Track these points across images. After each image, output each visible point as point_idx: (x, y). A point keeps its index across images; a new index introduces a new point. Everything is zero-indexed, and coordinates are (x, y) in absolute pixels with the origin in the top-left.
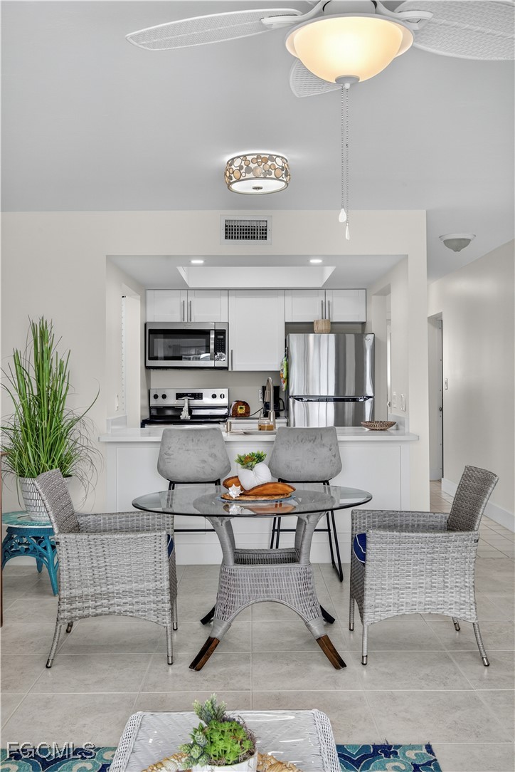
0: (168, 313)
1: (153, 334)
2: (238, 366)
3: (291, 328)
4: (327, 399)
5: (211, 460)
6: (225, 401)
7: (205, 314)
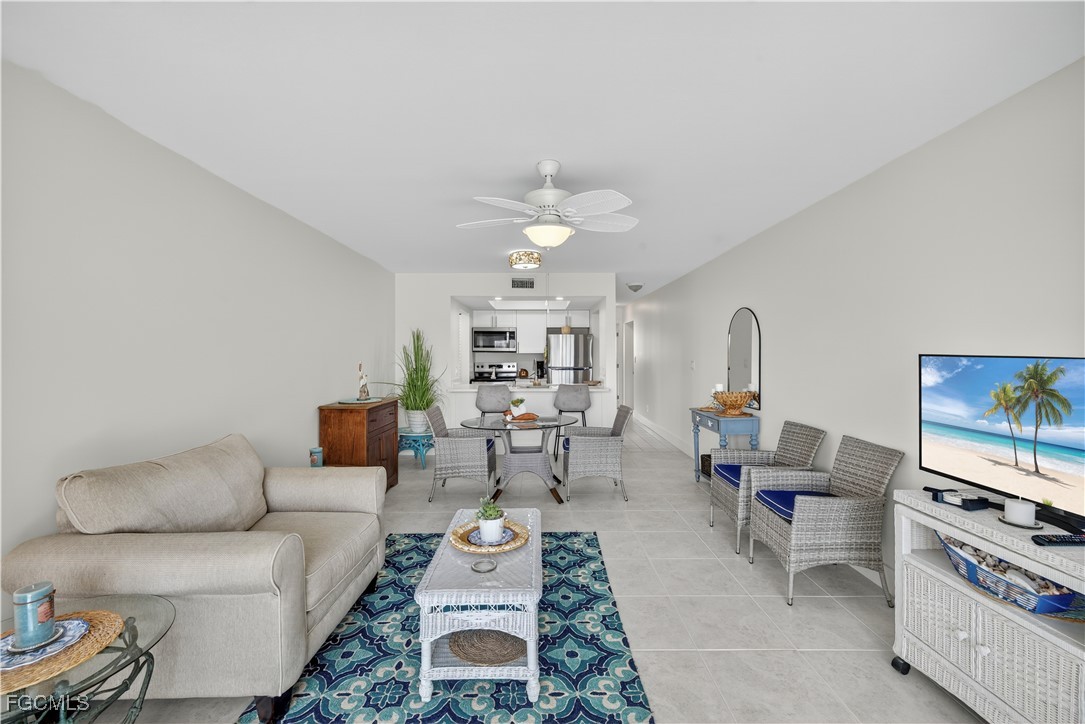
0: (485, 322)
1: (477, 334)
2: (522, 350)
3: (551, 331)
4: (569, 369)
5: (503, 401)
6: (515, 369)
7: (503, 323)
